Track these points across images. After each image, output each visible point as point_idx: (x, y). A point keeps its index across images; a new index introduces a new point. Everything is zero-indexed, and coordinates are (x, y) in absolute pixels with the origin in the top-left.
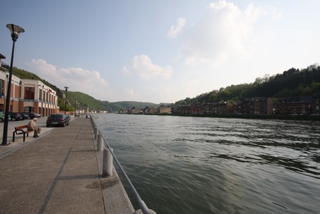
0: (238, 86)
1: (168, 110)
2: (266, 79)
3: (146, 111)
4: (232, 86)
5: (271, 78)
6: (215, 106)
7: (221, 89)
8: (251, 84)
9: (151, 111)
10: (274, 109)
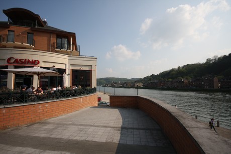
0: (192, 65)
1: (141, 85)
2: (215, 59)
3: (125, 85)
4: (188, 65)
5: (219, 58)
6: (175, 82)
7: (179, 67)
8: (203, 64)
9: (128, 85)
10: (219, 85)
